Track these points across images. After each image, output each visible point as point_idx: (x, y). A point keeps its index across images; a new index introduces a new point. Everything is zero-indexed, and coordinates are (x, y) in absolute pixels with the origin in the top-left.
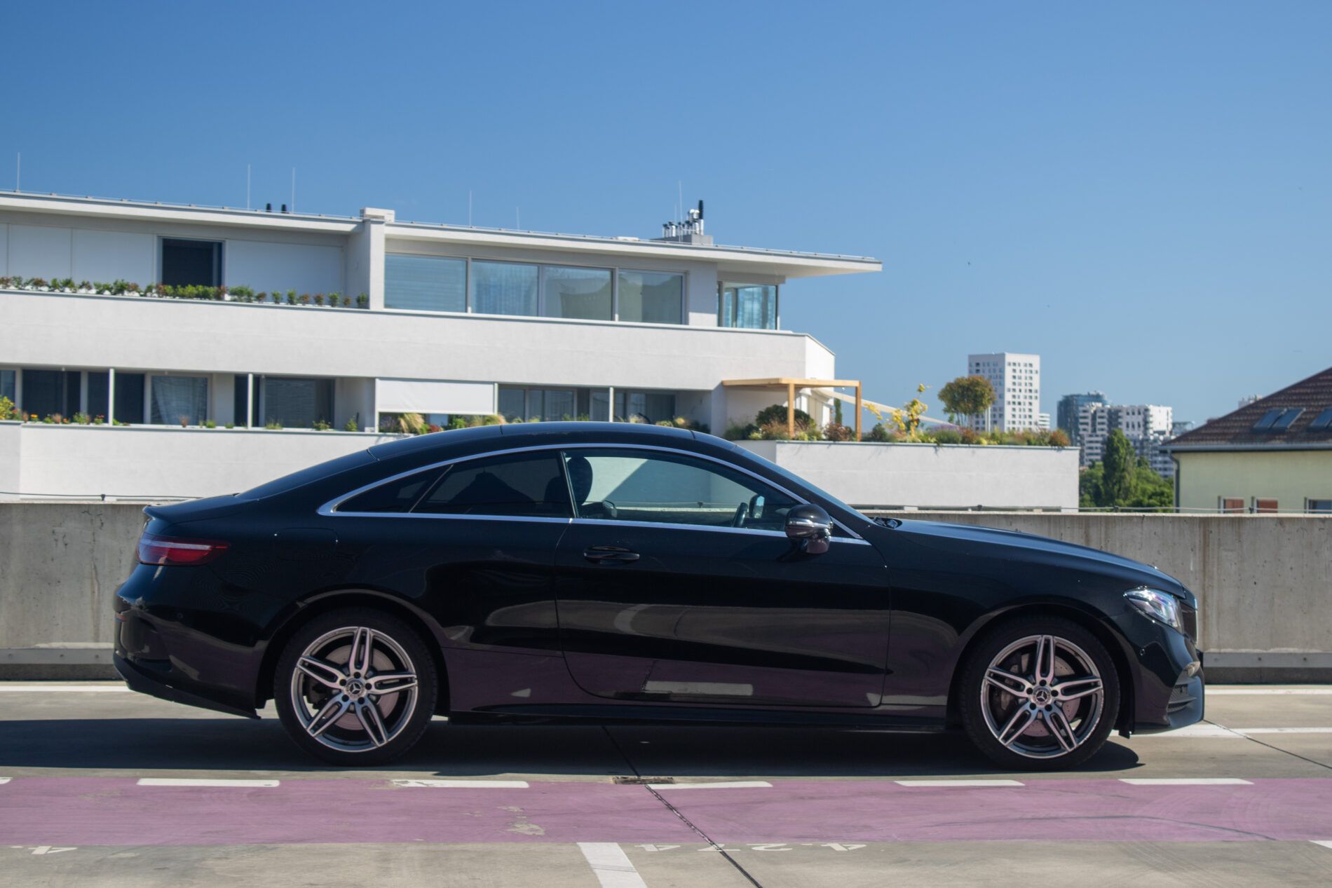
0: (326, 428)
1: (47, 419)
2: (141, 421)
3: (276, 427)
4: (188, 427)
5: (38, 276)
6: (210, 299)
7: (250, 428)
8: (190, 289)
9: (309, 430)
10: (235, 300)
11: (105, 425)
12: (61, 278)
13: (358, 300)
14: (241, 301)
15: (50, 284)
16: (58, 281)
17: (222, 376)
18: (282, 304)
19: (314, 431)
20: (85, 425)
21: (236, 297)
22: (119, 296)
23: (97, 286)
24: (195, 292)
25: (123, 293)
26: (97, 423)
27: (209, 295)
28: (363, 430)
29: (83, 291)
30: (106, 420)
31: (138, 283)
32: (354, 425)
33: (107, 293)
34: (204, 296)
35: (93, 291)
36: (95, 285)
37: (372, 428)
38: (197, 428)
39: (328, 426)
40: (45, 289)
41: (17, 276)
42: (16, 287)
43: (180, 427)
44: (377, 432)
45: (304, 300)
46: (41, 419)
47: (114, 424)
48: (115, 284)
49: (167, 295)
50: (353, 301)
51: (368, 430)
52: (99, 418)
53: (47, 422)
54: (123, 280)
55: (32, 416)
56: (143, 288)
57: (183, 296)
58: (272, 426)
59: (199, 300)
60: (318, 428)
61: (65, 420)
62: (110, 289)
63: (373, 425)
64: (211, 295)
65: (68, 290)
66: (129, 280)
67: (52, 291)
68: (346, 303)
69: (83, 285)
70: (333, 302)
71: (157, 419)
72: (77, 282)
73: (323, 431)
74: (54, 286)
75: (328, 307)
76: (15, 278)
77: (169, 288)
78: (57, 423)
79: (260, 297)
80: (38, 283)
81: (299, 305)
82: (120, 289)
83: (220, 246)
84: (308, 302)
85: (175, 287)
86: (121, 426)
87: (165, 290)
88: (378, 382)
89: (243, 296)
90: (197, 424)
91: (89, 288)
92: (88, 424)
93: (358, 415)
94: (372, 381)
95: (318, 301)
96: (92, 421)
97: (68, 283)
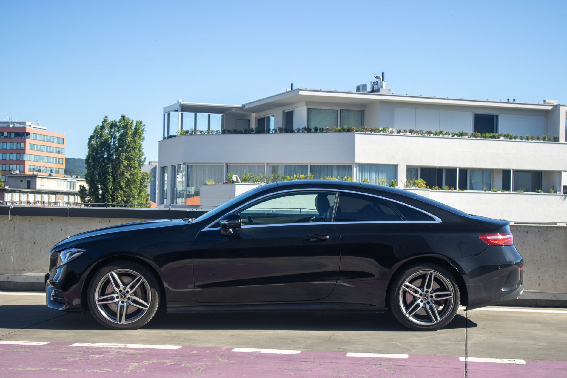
0: (541, 192)
1: (433, 188)
2: (466, 189)
3: (522, 192)
4: (487, 192)
5: (430, 130)
6: (495, 138)
7: (511, 192)
8: (487, 134)
9: (534, 193)
10: (505, 139)
11: (455, 191)
12: (438, 131)
13: (554, 138)
14: (508, 139)
15: (434, 133)
16: (437, 131)
17: (498, 170)
18: (524, 140)
19: (536, 193)
20: (447, 191)
21: (506, 137)
22: (461, 137)
23: (452, 134)
24: (490, 135)
25: (462, 137)
26: (452, 190)
27: (495, 137)
28: (556, 193)
29: (446, 136)
30: (455, 189)
31: (468, 132)
32: (553, 191)
33: (456, 136)
34: (493, 137)
35: (450, 136)
36: (451, 133)
37: (559, 192)
38: (490, 192)
39: (542, 191)
40: (432, 135)
41: (422, 130)
42: (421, 134)
43: (483, 192)
44: (562, 194)
45: (532, 138)
46: (430, 188)
47: (458, 190)
48: (459, 132)
49: (479, 137)
50: (552, 139)
51: (558, 193)
52: (452, 188)
53: (433, 189)
54: (463, 131)
55: (427, 187)
56: (470, 134)
57: (485, 137)
58: (520, 191)
59: (491, 139)
60: (538, 192)
61: (440, 188)
62: (457, 135)
63: (560, 191)
64: (496, 137)
65: (441, 136)
66: (465, 131)
67: (435, 136)
68: (549, 140)
69: (447, 133)
70: (544, 139)
71: (472, 189)
72: (444, 132)
73: (540, 193)
74: (436, 134)
75: (542, 141)
76: (421, 131)
77: (479, 134)
78: (436, 190)
79: (515, 138)
80: (429, 133)
81: (531, 141)
82: (461, 135)
83: (497, 116)
84: (534, 139)
85: (482, 133)
86: (461, 191)
87: (478, 135)
88: (562, 172)
89: (509, 137)
90: (490, 190)
91: (449, 134)
92: (448, 190)
93: (553, 186)
94: (560, 172)
95: (538, 139)
96: (450, 189)
97: (441, 133)
